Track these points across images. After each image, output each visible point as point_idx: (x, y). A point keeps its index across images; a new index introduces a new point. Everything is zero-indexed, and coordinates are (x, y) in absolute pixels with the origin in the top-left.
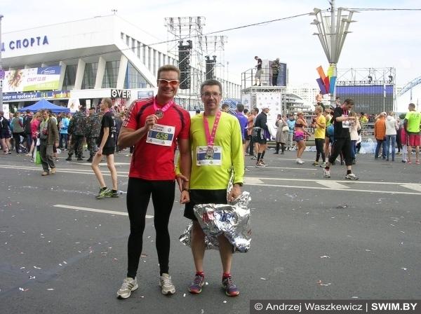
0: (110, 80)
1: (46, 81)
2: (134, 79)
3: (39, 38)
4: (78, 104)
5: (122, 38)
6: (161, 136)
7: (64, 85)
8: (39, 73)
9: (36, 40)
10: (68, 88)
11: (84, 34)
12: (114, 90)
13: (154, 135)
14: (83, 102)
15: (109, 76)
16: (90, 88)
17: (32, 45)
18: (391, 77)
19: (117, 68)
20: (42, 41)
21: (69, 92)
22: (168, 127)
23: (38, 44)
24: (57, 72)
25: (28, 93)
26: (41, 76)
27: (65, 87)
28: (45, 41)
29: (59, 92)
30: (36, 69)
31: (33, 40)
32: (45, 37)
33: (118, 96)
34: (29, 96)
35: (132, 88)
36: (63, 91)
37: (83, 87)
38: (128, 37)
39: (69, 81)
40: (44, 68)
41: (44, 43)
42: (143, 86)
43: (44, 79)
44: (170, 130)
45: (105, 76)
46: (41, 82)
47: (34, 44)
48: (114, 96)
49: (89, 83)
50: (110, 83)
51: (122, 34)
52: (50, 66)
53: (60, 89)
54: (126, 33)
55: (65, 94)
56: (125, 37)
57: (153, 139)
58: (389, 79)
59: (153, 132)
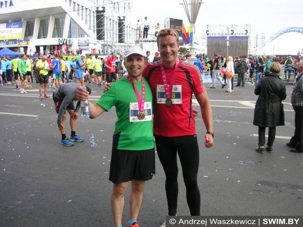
0: (58, 32)
2: (75, 31)
4: (34, 50)
5: (66, 1)
7: (26, 35)
8: (7, 27)
10: (29, 38)
12: (61, 39)
14: (38, 48)
15: (57, 29)
16: (44, 38)
18: (247, 31)
19: (63, 23)
21: (29, 40)
24: (20, 26)
26: (9, 29)
27: (26, 38)
29: (22, 41)
30: (5, 24)
33: (63, 43)
35: (74, 37)
36: (25, 40)
37: (39, 37)
38: (70, 1)
39: (29, 33)
40: (11, 24)
42: (82, 36)
43: (11, 31)
45: (54, 29)
46: (9, 33)
48: (61, 44)
49: (43, 34)
50: (58, 34)
52: (14, 22)
53: (23, 39)
55: (26, 42)
56: (68, 1)
58: (245, 32)
59: (161, 93)
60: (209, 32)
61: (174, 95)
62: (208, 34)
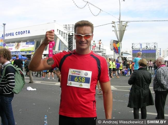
1: (29, 47)
2: (62, 47)
3: (26, 31)
5: (58, 31)
6: (79, 79)
8: (26, 44)
9: (25, 32)
11: (43, 30)
12: (54, 51)
13: (73, 78)
16: (45, 50)
17: (24, 34)
18: (155, 46)
19: (55, 43)
20: (28, 32)
22: (84, 72)
23: (26, 33)
24: (33, 44)
25: (22, 51)
26: (27, 45)
28: (29, 32)
30: (25, 43)
31: (24, 32)
32: (29, 31)
34: (22, 53)
35: (61, 50)
38: (60, 31)
40: (28, 42)
41: (28, 33)
42: (66, 49)
43: (28, 46)
44: (86, 74)
46: (27, 47)
47: (24, 33)
48: (54, 53)
51: (58, 30)
52: (30, 41)
53: (34, 51)
54: (59, 29)
56: (59, 31)
57: (72, 82)
58: (154, 47)
59: (72, 76)
60: (133, 47)
61: (84, 80)
62: (133, 49)
